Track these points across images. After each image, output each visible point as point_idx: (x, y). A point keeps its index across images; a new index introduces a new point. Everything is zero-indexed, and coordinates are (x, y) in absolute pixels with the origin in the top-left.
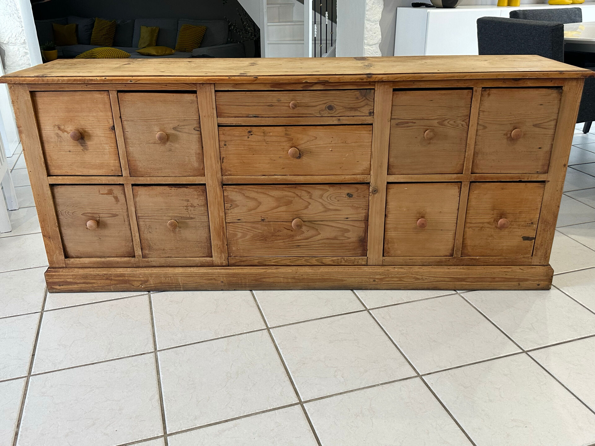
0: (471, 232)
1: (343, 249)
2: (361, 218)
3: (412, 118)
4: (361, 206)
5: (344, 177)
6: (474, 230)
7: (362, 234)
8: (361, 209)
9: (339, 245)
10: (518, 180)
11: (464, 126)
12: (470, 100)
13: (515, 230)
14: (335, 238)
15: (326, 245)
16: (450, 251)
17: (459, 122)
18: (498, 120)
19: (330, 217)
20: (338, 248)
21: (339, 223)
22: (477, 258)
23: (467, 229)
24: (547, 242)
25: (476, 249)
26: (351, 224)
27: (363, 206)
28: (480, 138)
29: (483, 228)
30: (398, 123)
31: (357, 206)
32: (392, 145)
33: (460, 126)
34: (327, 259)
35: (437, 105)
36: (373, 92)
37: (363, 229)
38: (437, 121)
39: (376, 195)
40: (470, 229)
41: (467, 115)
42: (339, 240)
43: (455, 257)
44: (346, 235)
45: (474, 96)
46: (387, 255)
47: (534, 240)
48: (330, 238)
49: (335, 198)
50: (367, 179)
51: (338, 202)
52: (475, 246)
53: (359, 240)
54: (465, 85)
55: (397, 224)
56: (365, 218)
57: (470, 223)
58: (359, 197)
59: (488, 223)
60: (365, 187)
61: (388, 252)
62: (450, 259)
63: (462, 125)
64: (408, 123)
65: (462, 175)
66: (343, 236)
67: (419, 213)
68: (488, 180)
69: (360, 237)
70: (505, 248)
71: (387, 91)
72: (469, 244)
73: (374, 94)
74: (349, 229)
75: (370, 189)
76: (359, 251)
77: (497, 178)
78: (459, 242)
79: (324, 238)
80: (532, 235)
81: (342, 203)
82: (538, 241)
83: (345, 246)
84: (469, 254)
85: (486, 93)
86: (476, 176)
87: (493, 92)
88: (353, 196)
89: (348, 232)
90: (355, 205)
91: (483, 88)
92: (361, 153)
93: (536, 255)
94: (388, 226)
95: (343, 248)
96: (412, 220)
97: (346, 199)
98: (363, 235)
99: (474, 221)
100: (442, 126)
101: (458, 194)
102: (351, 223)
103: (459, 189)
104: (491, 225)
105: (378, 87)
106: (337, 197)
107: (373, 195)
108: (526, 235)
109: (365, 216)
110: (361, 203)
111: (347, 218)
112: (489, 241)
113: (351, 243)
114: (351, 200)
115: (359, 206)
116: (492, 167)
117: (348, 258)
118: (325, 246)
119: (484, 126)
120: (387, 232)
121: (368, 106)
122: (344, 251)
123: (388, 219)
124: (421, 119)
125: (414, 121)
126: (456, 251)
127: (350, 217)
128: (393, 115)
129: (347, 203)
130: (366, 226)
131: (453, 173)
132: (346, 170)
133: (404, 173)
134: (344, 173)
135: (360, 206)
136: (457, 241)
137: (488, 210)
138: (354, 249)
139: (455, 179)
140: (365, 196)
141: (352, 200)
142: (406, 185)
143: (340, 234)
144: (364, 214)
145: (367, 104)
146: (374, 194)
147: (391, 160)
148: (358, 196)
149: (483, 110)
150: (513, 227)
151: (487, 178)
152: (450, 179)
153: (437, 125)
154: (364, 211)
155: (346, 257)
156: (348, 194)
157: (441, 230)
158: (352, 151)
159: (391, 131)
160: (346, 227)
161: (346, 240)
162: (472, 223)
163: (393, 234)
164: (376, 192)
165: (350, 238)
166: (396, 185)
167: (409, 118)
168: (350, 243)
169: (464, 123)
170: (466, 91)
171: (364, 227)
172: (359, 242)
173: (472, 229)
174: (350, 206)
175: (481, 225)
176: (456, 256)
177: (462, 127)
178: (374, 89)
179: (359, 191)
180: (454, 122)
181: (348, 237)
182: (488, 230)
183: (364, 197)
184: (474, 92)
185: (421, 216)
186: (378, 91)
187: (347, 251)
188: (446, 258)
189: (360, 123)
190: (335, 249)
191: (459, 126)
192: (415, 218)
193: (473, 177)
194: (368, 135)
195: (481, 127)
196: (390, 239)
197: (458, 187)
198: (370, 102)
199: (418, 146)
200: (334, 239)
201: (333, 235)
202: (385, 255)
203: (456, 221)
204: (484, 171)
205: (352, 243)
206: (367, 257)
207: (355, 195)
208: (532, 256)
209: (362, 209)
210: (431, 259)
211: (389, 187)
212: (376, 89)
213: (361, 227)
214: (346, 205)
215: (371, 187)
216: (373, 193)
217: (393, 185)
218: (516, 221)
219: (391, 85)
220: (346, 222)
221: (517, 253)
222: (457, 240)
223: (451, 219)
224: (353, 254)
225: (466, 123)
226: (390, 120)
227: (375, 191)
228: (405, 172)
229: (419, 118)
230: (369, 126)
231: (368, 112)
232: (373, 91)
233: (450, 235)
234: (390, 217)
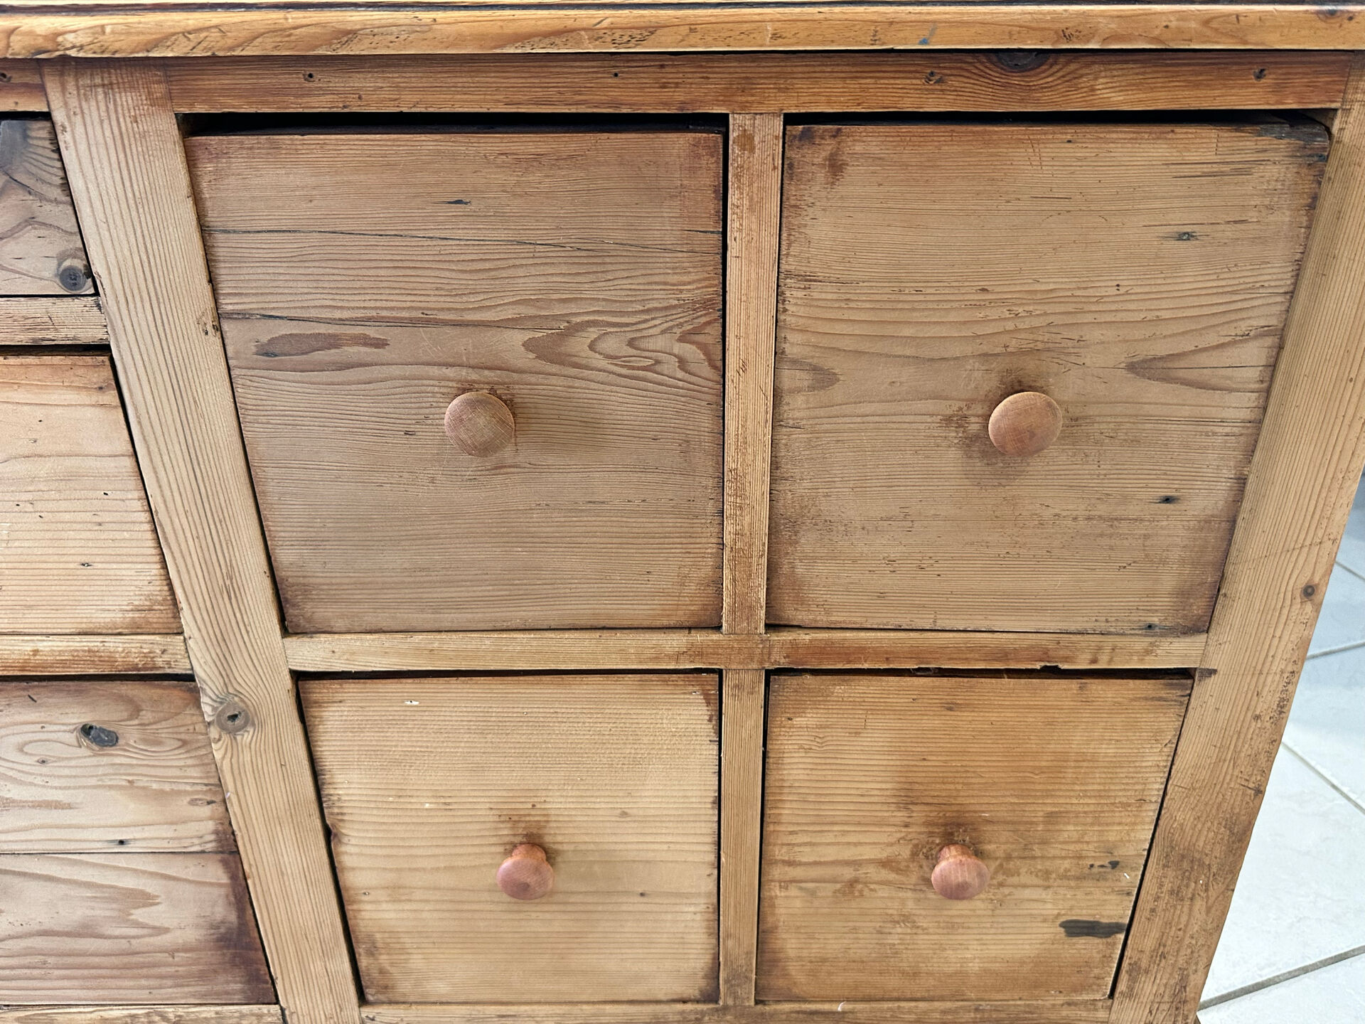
0: (798, 903)
1: (147, 977)
2: (196, 841)
3: (360, 314)
4: (182, 787)
5: (29, 647)
6: (813, 893)
7: (222, 912)
8: (188, 799)
9: (114, 960)
10: (1038, 666)
11: (692, 367)
12: (713, 206)
13: (1027, 893)
14: (85, 930)
15: (51, 960)
16: (702, 983)
17: (660, 343)
18: (908, 331)
19: (23, 836)
20: (115, 972)
21: (87, 863)
22: (840, 1008)
23: (775, 891)
24: (1187, 941)
25: (829, 973)
26: (152, 868)
27: (188, 788)
28: (798, 435)
29: (860, 886)
30: (271, 341)
31: (155, 786)
32: (269, 477)
33: (671, 365)
34: (76, 1016)
35: (503, 235)
36: (44, 134)
37: (223, 891)
38: (518, 338)
39: (246, 737)
40: (793, 891)
41: (706, 304)
42: (109, 937)
43: (726, 1008)
44: (139, 914)
45: (738, 177)
46: (382, 997)
47: (1122, 936)
48: (56, 928)
49: (21, 749)
50: (166, 657)
51: (44, 769)
52: (824, 960)
53: (219, 940)
54: (666, 94)
55: (399, 870)
56: (219, 841)
57: (790, 863)
58: (158, 743)
59: (886, 864)
60: (174, 694)
61: (386, 987)
62: (703, 1013)
63: (682, 363)
64: (333, 342)
65: (715, 636)
66: (124, 919)
67: (512, 820)
68: (866, 666)
69: (218, 928)
70: (975, 967)
71: (144, 135)
72: (792, 953)
73: (58, 151)
74: (149, 890)
75: (207, 709)
76: (228, 982)
77: (915, 653)
78: (741, 944)
79: (26, 929)
80: (1117, 911)
81: (67, 772)
82: (1144, 940)
83: (154, 965)
84: (796, 991)
85: (814, 156)
86: (794, 645)
87: (858, 148)
88: (121, 742)
89: (144, 906)
90: (143, 782)
91: (790, 119)
92: (88, 516)
93: (1130, 994)
94: (351, 879)
95: (145, 971)
96: (477, 850)
97: (85, 755)
98: (233, 917)
99: (807, 855)
100: (554, 368)
101: (708, 729)
102: (150, 865)
103: (708, 704)
104: (898, 871)
105: (73, 102)
106: (26, 744)
107: (225, 738)
108: (1084, 913)
109: (216, 832)
110: (177, 772)
111: (122, 842)
112: (893, 940)
113: (178, 950)
114: (117, 760)
115: (167, 787)
116: (882, 595)
117: (181, 1011)
118: (45, 963)
119: (815, 369)
120: (355, 907)
121: (42, 232)
122: (152, 982)
123: (343, 849)
124: (413, 322)
125: (372, 332)
126: (727, 981)
127: (138, 836)
128: (224, 288)
129: (100, 771)
130: (233, 877)
131: (665, 622)
132: (30, 607)
133: (384, 625)
134: (19, 627)
135: (175, 787)
136: (730, 943)
137: (878, 807)
138: (202, 976)
139: (678, 656)
140: (183, 736)
141: (117, 757)
142: (408, 685)
143: (108, 913)
144: (211, 825)
145: (31, 221)
146: (233, 733)
147: (284, 556)
148: (145, 741)
149: (803, 269)
150: (1015, 880)
151: (862, 651)
152: (656, 659)
153: (526, 359)
154: (206, 811)
155: (170, 1009)
156: (87, 730)
157: (642, 895)
158: (29, 508)
159: (239, 390)
160: (129, 882)
161: (147, 940)
162: (800, 864)
163: (386, 915)
164: (237, 722)
165: (167, 930)
166: (351, 687)
167: (338, 314)
168: (172, 952)
169: (689, 351)
170: (677, 143)
171: (225, 879)
172: (221, 948)
173: (801, 889)
174: (120, 788)
175: (848, 873)
176: (730, 1002)
177: (680, 374)
178: (47, 116)
179: (147, 716)
180: (631, 343)
181: (154, 928)
182: (884, 892)
183: (185, 743)
184: (734, 150)
185: (520, 831)
186: (80, 130)
187: (169, 982)
188: (682, 1013)
189: (23, 339)
190: (104, 977)
191: (664, 368)
192: (493, 840)
193: (781, 647)
194: (97, 412)
195: (804, 375)
196: (378, 936)
197: (707, 697)
198: (48, 207)
199: (433, 481)
200: (79, 935)
201: (74, 913)
202: (370, 998)
203: (712, 858)
204: (838, 618)
205: (186, 950)
206: (282, 1010)
207: (130, 734)
208: (1112, 995)
209: (193, 802)
210: (610, 1015)
211: (315, 697)
212: (59, 116)
213: (211, 884)
214: (93, 781)
215: (204, 699)
216: (223, 728)
217: (335, 685)
218: (1027, 853)
219: (159, 90)
220: (122, 862)
221: (1036, 987)
222: (728, 936)
223: (686, 847)
224: (204, 995)
225: (703, 347)
226: (209, 321)
227: (233, 717)
228: (383, 620)
229: (405, 314)
230: (88, 360)
231: (49, 269)
232: (39, 131)
233: (689, 917)
234: (353, 841)
